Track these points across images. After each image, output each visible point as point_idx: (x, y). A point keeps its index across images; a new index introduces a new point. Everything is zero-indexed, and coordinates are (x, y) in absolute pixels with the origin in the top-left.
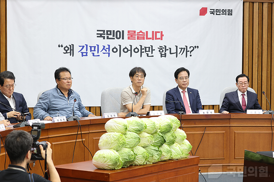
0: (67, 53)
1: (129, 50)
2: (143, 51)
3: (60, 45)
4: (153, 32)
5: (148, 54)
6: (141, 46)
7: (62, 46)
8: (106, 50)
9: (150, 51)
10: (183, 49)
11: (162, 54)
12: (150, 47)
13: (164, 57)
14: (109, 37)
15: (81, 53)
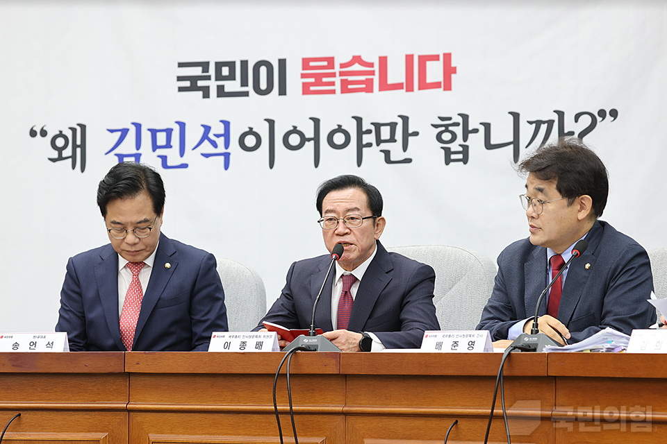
1: (309, 140)
2: (366, 139)
3: (38, 130)
4: (409, 59)
5: (387, 153)
6: (359, 120)
7: (44, 133)
8: (214, 142)
9: (396, 141)
10: (546, 125)
11: (450, 148)
12: (397, 124)
13: (462, 163)
14: (226, 90)
15: (116, 158)
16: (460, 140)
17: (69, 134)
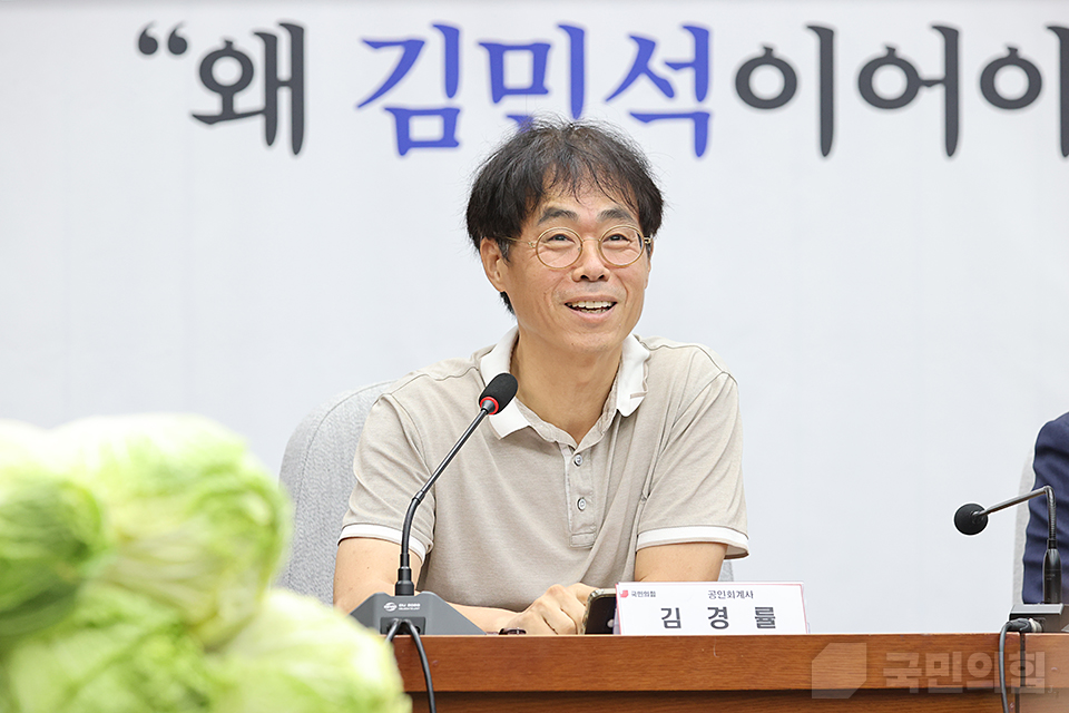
0: (228, 114)
1: (930, 83)
3: (161, 34)
7: (178, 45)
8: (666, 81)
15: (389, 122)
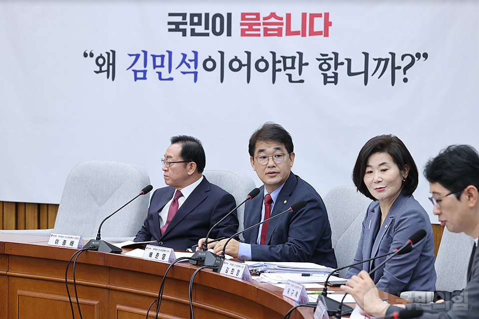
0: (101, 71)
1: (244, 65)
2: (279, 66)
3: (88, 53)
4: (304, 15)
5: (290, 76)
6: (274, 54)
7: (92, 55)
8: (189, 64)
9: (295, 68)
10: (384, 61)
11: (327, 74)
12: (295, 57)
13: (334, 84)
14: (196, 32)
15: (133, 73)
16: (333, 69)
17: (106, 56)
